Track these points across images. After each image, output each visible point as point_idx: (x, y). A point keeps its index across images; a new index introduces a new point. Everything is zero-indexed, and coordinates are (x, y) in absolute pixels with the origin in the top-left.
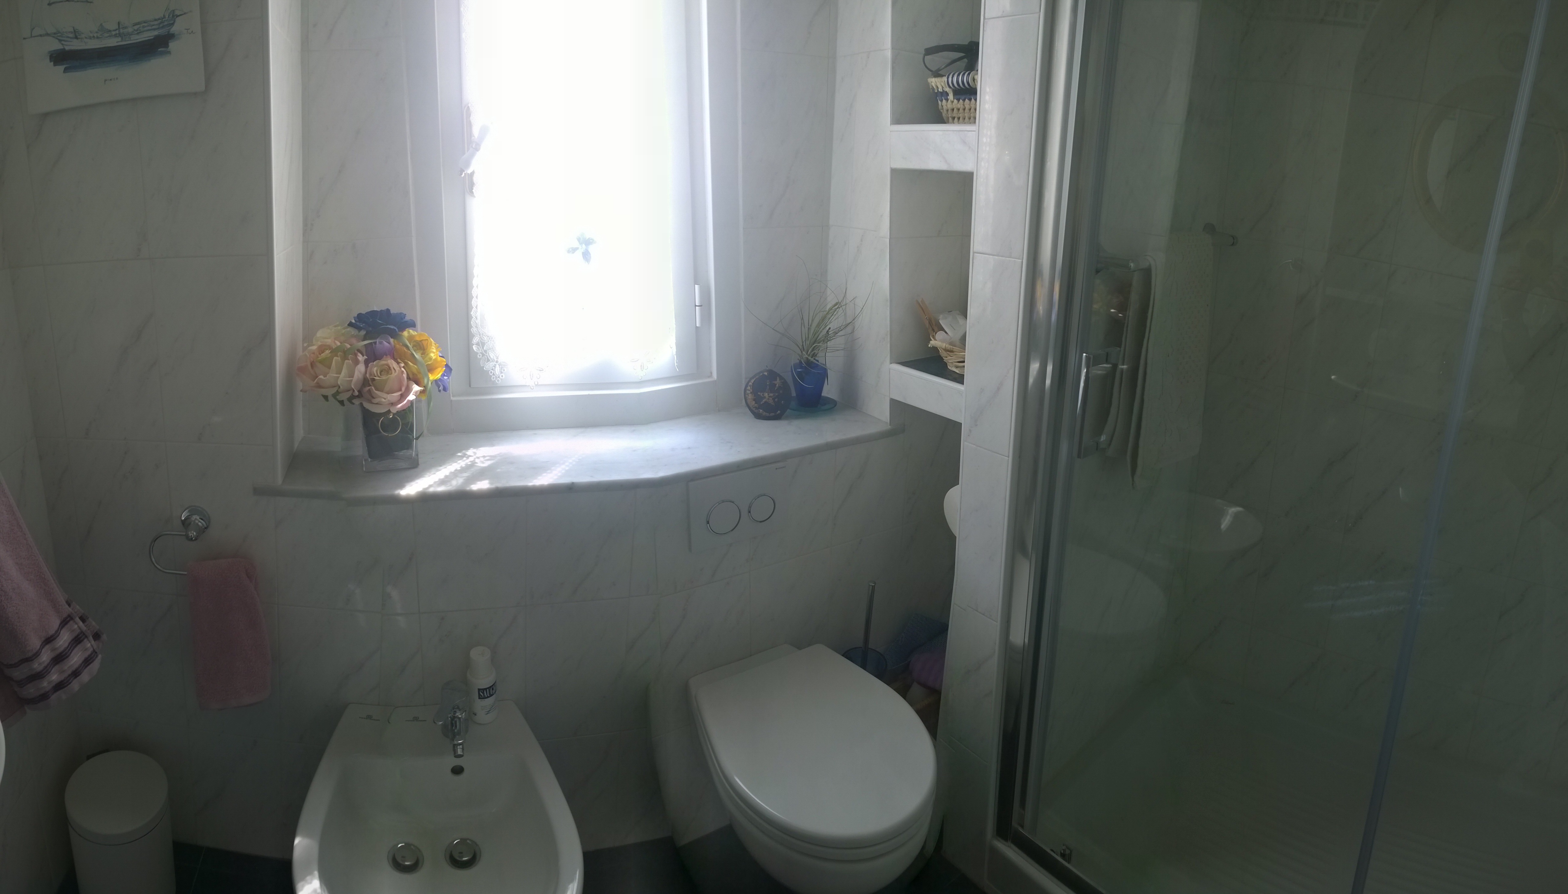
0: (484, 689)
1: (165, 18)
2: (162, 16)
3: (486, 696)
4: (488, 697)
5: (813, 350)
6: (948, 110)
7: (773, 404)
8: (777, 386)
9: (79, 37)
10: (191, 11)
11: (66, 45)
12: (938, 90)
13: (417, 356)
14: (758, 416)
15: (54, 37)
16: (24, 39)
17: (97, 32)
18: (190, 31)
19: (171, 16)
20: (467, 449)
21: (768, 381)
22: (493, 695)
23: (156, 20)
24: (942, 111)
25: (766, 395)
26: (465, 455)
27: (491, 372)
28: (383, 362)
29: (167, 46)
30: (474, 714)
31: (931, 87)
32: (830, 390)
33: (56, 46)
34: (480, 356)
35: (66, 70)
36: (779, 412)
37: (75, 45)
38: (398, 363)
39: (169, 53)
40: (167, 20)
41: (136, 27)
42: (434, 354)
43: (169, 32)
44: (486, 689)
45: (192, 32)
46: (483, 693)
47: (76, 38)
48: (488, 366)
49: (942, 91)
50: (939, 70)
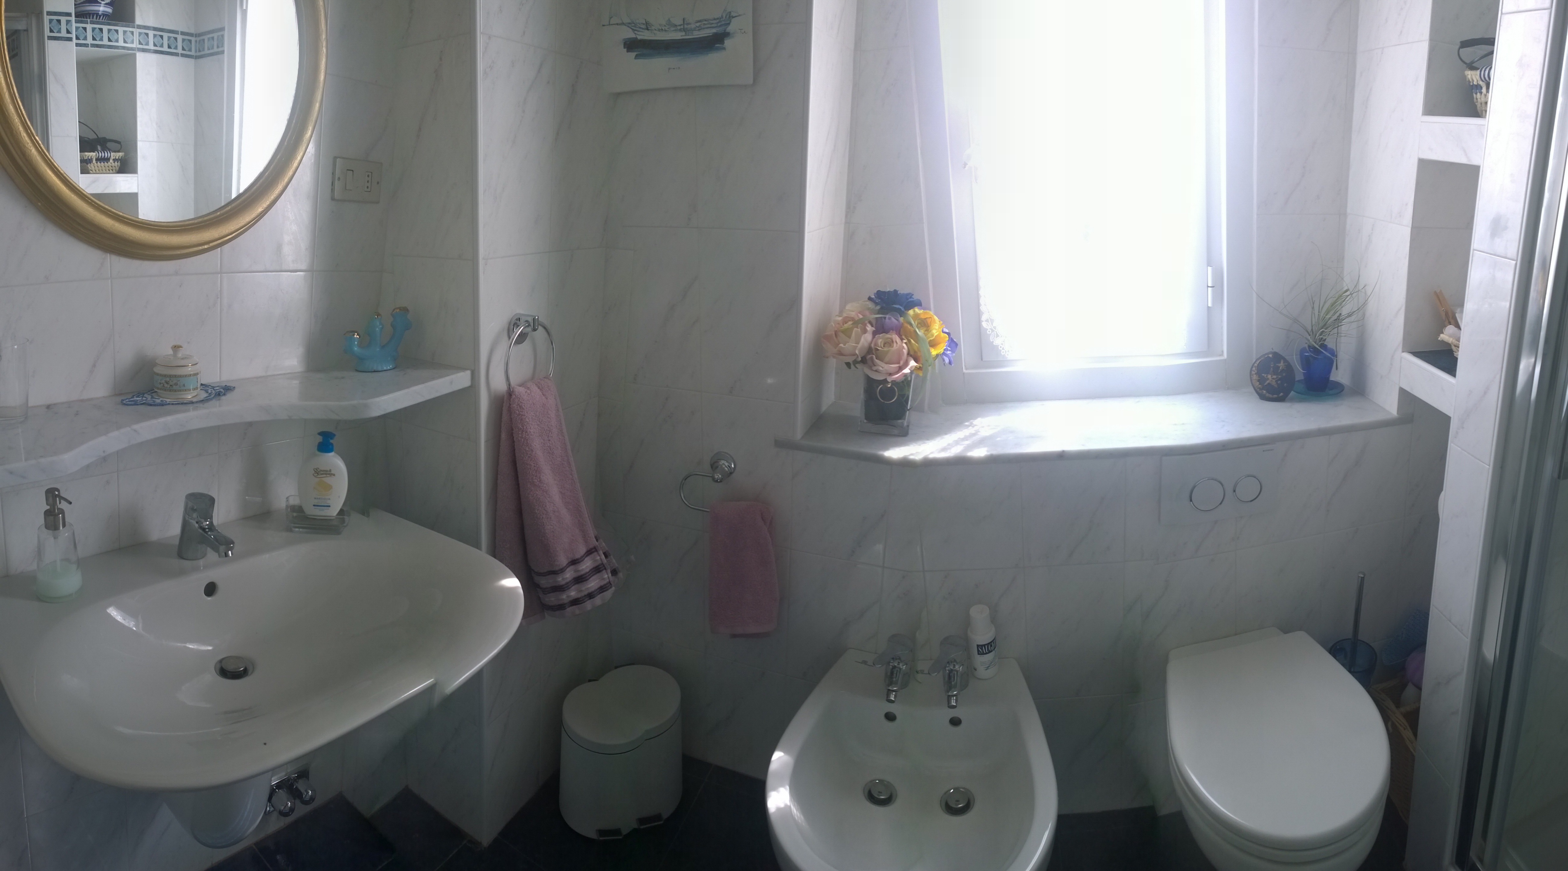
0: (982, 646)
1: (723, 18)
2: (720, 16)
3: (985, 652)
4: (986, 653)
5: (1321, 334)
6: (1481, 104)
7: (1276, 386)
8: (1281, 368)
9: (649, 28)
10: (744, 14)
11: (639, 35)
12: (1473, 83)
13: (920, 333)
14: (1263, 397)
15: (628, 27)
16: (603, 25)
17: (665, 26)
18: (743, 31)
19: (728, 17)
20: (975, 418)
21: (1272, 363)
22: (992, 651)
23: (715, 19)
24: (1476, 104)
25: (1269, 376)
26: (971, 425)
27: (1001, 347)
28: (888, 336)
29: (723, 43)
30: (974, 669)
31: (1467, 80)
32: (1341, 375)
33: (630, 35)
34: (989, 331)
35: (637, 57)
36: (1281, 394)
37: (646, 35)
38: (902, 339)
39: (724, 49)
40: (724, 20)
41: (698, 24)
42: (936, 329)
43: (725, 30)
44: (984, 645)
45: (745, 32)
46: (982, 649)
47: (648, 29)
48: (997, 342)
49: (1476, 84)
50: (1473, 62)
